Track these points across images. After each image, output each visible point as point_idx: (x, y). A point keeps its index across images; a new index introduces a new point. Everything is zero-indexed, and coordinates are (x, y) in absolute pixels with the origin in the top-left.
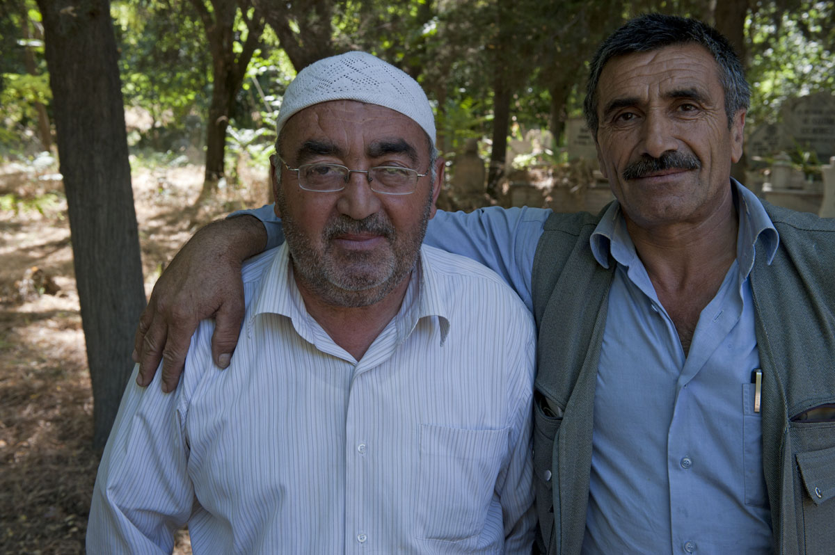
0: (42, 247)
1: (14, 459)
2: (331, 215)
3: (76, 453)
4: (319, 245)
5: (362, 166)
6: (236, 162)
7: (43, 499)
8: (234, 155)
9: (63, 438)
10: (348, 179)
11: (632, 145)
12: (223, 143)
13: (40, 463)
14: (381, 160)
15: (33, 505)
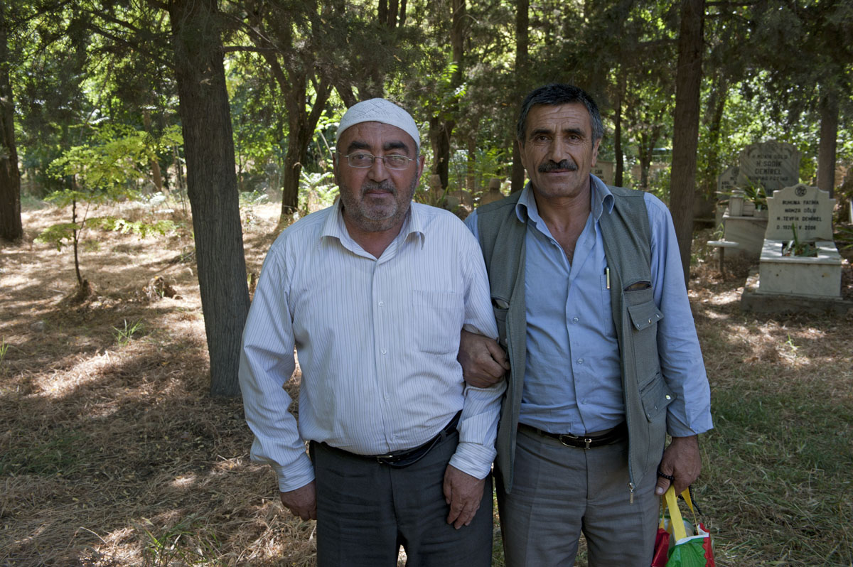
0: (159, 264)
1: (156, 403)
2: (364, 181)
3: (198, 399)
4: (358, 197)
5: (380, 155)
6: (307, 200)
7: (179, 427)
8: (305, 193)
9: (189, 389)
10: (374, 161)
11: (544, 154)
12: (297, 184)
13: (175, 404)
14: (390, 152)
15: (172, 430)
